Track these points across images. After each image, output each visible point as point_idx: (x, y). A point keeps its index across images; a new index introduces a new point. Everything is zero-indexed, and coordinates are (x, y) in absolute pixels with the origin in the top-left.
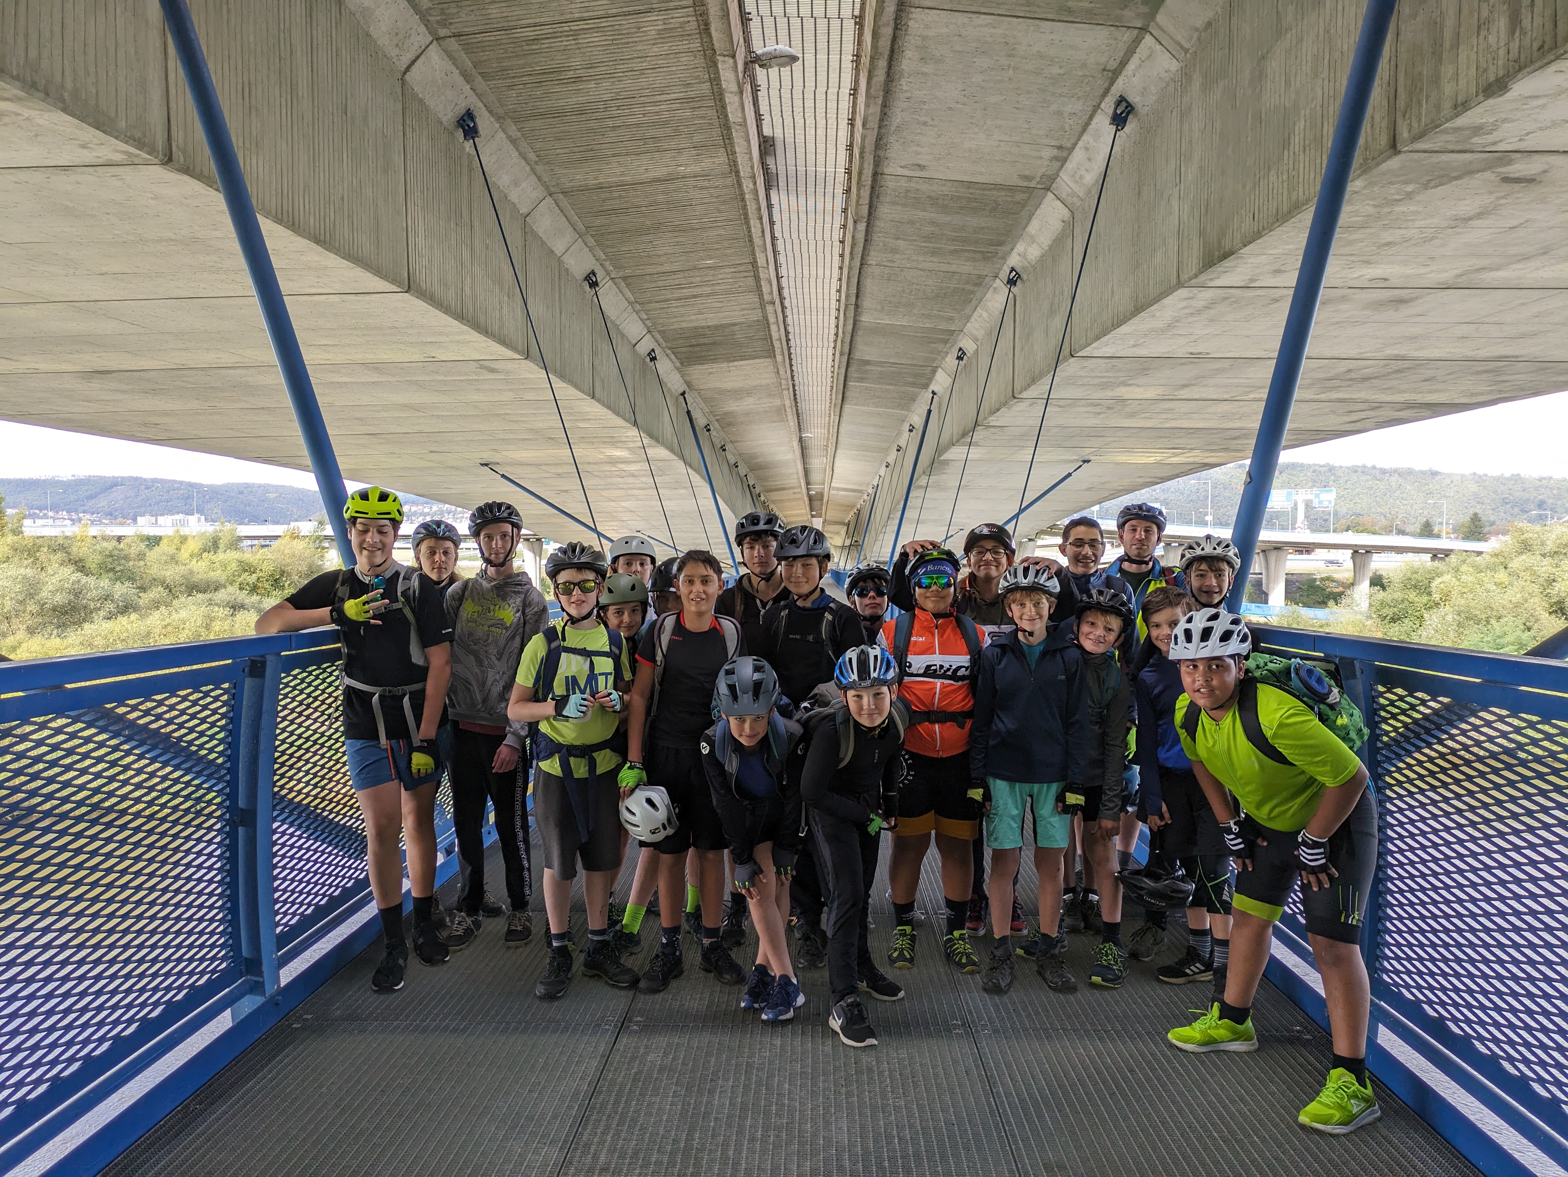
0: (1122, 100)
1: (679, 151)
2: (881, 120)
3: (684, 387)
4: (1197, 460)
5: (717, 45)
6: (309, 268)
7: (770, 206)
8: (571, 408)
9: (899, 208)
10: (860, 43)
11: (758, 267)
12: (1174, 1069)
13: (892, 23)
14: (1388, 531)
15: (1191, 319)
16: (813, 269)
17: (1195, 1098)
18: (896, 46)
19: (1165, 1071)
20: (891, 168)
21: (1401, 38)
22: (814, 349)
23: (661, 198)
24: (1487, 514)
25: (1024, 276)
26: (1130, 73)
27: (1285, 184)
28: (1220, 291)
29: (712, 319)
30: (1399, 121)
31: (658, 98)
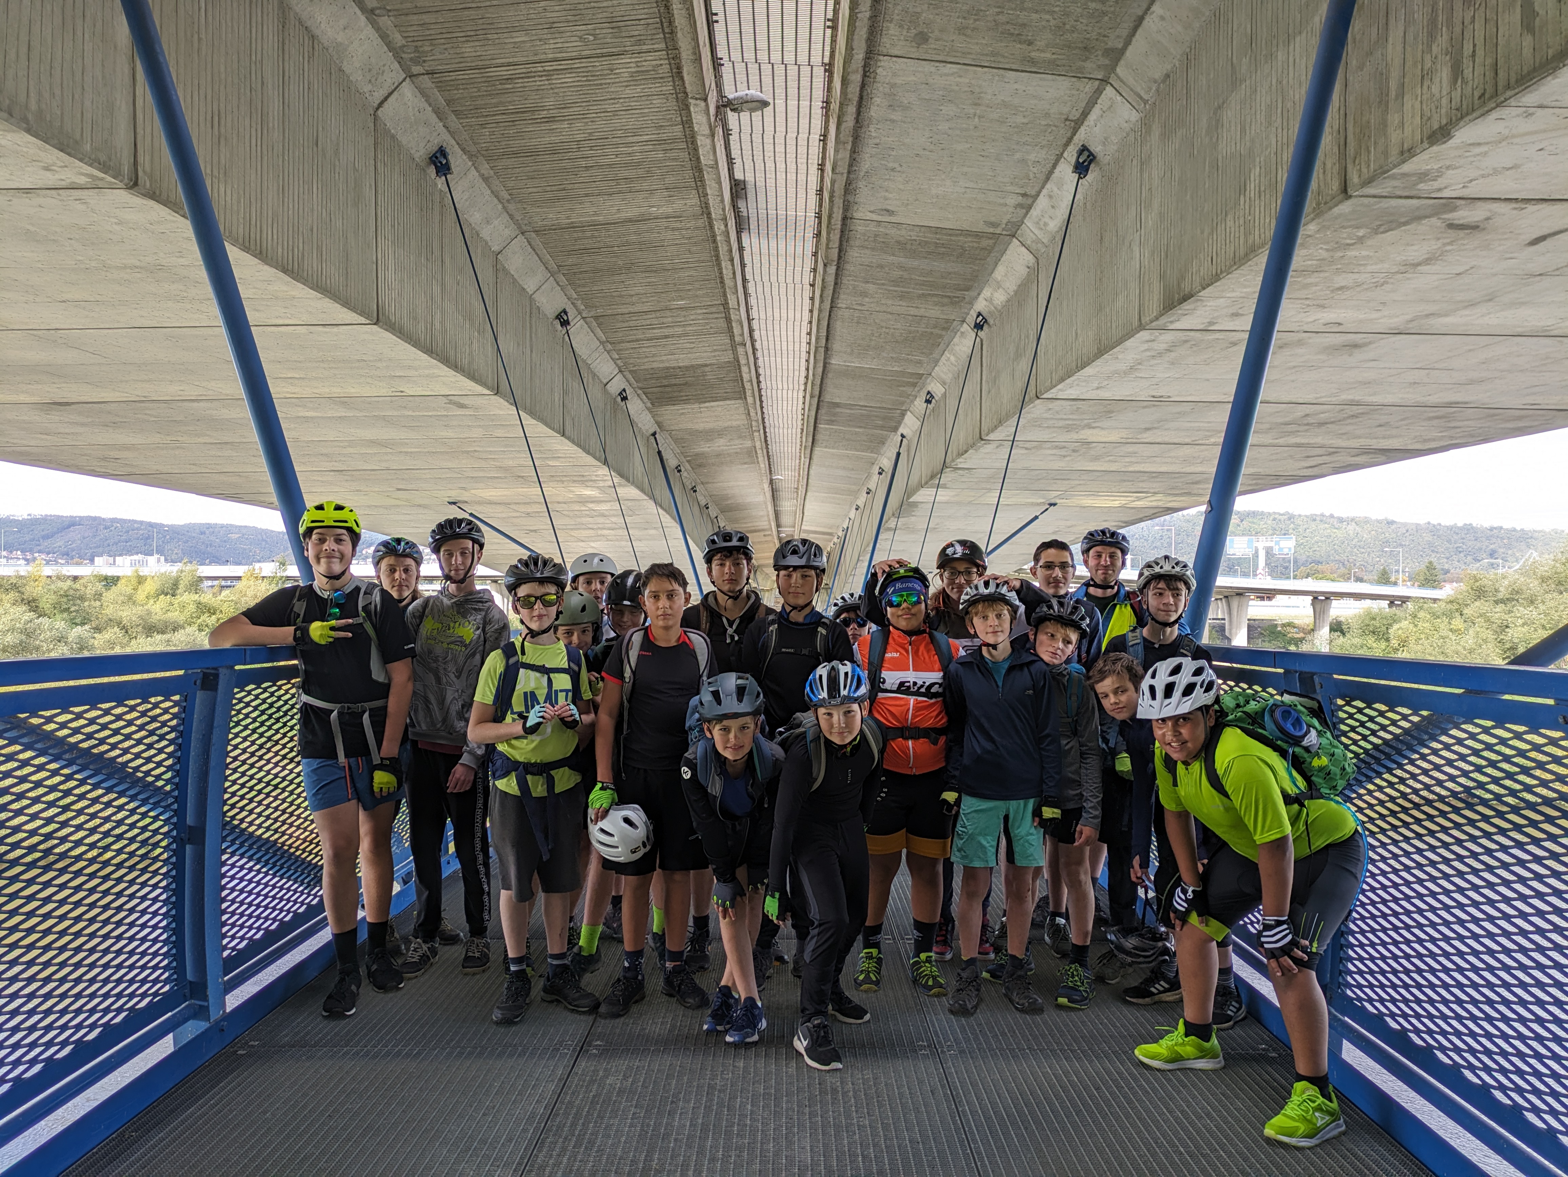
0: (1084, 149)
1: (652, 192)
2: (851, 165)
3: (655, 428)
4: (1160, 504)
5: (689, 89)
6: (277, 298)
7: (741, 249)
8: (541, 446)
9: (868, 252)
10: (829, 89)
11: (729, 309)
12: (1140, 1086)
13: (861, 70)
14: (1346, 578)
15: (1153, 362)
16: (784, 311)
17: (1161, 1114)
18: (865, 93)
19: (1131, 1089)
20: (861, 214)
21: (1349, 88)
22: (785, 392)
23: (633, 238)
24: (1440, 563)
25: (991, 321)
26: (1092, 123)
27: (1242, 228)
28: (1180, 334)
29: (683, 360)
30: (1350, 167)
31: (631, 139)
